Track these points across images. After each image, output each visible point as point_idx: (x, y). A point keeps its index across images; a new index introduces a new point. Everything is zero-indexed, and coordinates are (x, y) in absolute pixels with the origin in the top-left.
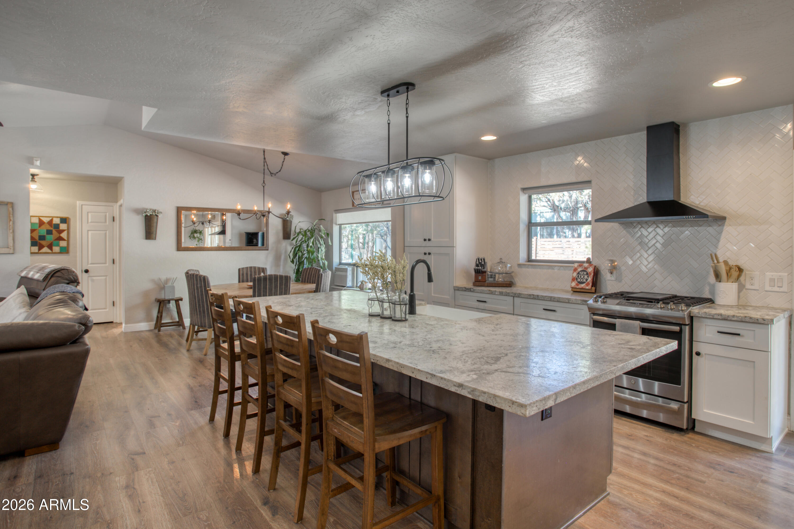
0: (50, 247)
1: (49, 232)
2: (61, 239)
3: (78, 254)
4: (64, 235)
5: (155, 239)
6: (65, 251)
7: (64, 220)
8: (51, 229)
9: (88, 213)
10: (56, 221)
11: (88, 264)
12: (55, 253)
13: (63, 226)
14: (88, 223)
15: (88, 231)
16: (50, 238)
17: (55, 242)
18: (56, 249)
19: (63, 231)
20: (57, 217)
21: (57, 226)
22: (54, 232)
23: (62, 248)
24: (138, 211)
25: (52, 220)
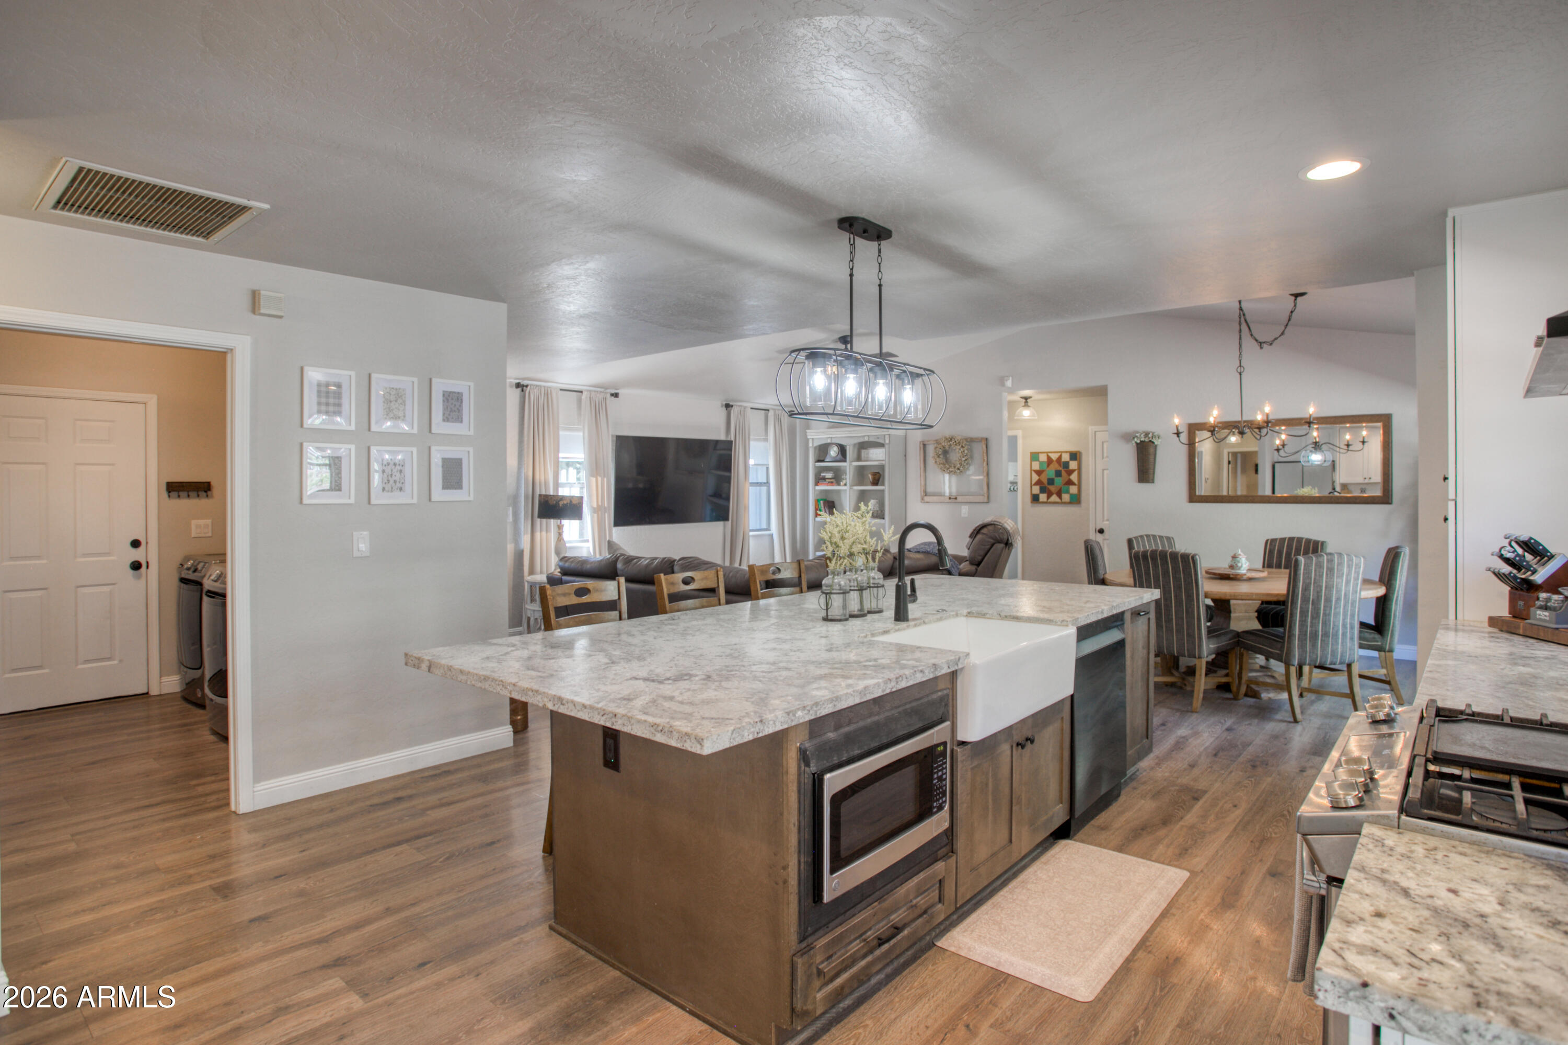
0: (1059, 494)
1: (1058, 474)
2: (1069, 483)
3: (1092, 506)
4: (1074, 477)
5: (1153, 482)
6: (1076, 500)
7: (1074, 456)
8: (1061, 469)
9: (1103, 443)
10: (1066, 457)
11: (1103, 521)
12: (1065, 503)
13: (1073, 465)
14: (1103, 458)
15: (1103, 470)
16: (1059, 481)
17: (1064, 488)
18: (1066, 497)
19: (1073, 471)
20: (1066, 452)
21: (1066, 465)
22: (1064, 473)
23: (1072, 496)
24: (1127, 437)
25: (1060, 457)
